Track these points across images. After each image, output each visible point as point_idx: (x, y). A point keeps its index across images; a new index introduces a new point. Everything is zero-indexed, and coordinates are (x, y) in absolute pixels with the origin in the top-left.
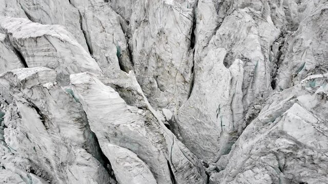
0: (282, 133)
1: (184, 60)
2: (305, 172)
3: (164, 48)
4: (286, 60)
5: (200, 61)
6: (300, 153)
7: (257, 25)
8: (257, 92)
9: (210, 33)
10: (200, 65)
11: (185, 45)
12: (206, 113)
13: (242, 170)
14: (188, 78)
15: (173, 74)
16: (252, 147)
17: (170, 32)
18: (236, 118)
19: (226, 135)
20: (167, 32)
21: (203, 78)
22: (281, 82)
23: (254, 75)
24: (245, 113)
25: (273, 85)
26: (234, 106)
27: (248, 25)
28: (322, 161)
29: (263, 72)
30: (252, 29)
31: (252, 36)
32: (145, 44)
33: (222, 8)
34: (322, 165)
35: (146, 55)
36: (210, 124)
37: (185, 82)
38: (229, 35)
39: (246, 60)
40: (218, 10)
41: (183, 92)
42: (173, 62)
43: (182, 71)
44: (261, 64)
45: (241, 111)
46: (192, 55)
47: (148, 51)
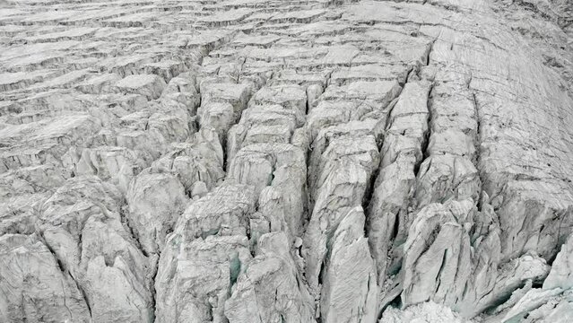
0: (183, 280)
1: (65, 284)
2: (206, 288)
3: (38, 288)
4: (141, 232)
5: (82, 276)
6: (197, 282)
7: (110, 226)
8: (141, 267)
9: (76, 251)
10: (85, 279)
11: (58, 273)
12: (120, 308)
13: (178, 314)
14: (79, 295)
15: (61, 304)
16: (174, 299)
17: (39, 272)
18: (143, 295)
19: (144, 311)
20: (35, 275)
21: (97, 286)
22: (149, 249)
23: (131, 258)
24: (144, 286)
25: (145, 254)
26: (136, 288)
27: (104, 230)
28: (208, 277)
29: (135, 252)
30: (109, 230)
31: (112, 235)
32: (9, 298)
33: (71, 227)
34: (210, 278)
35: (17, 307)
36: (127, 313)
37: (78, 301)
38: (94, 244)
39: (120, 252)
40: (69, 231)
41: (82, 310)
42: (56, 293)
43: (69, 294)
44: (131, 248)
45: (142, 286)
46: (69, 276)
47: (18, 303)
